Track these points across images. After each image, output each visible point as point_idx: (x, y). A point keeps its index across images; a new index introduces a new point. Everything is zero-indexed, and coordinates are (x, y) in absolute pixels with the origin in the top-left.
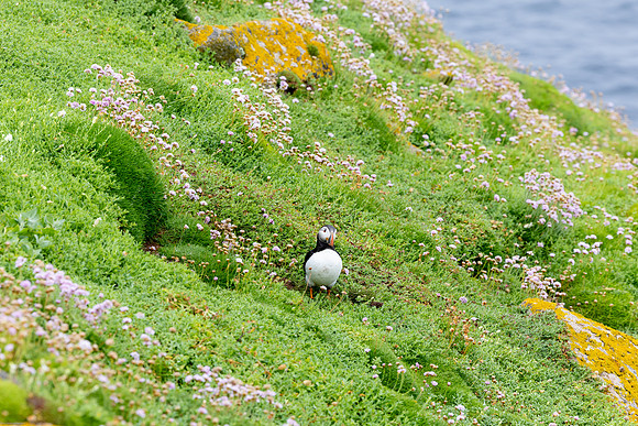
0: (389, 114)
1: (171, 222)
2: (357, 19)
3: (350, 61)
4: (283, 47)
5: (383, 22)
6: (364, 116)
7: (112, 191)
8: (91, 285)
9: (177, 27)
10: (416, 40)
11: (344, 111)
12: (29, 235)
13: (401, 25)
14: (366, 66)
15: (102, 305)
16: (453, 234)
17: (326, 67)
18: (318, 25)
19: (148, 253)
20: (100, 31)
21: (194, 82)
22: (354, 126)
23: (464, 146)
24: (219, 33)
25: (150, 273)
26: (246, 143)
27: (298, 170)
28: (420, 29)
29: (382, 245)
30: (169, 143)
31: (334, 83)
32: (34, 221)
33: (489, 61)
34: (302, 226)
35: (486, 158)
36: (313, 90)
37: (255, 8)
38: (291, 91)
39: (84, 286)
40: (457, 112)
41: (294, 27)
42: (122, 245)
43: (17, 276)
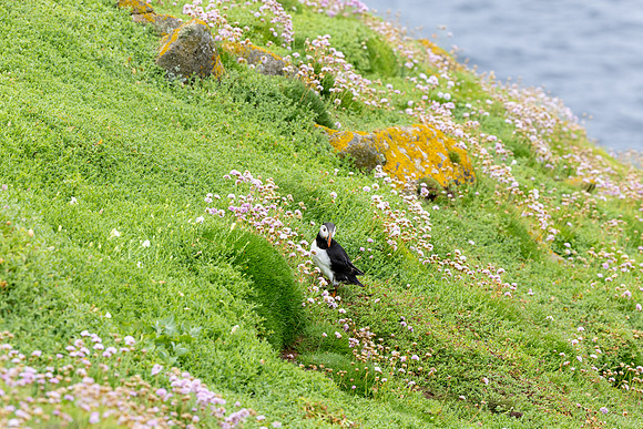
0: (531, 221)
1: (309, 329)
2: (499, 126)
3: (492, 168)
4: (424, 153)
5: (525, 129)
6: (506, 223)
7: (249, 298)
8: (228, 393)
9: (317, 132)
10: (559, 146)
11: (485, 218)
12: (166, 342)
13: (543, 131)
14: (508, 174)
15: (239, 413)
16: (595, 344)
17: (467, 174)
18: (459, 132)
19: (286, 361)
20: (240, 136)
21: (334, 189)
22: (495, 234)
23: (607, 254)
24: (360, 139)
25: (287, 381)
26: (385, 250)
27: (438, 278)
28: (562, 136)
29: (522, 355)
30: (308, 250)
31: (475, 190)
32: (171, 328)
33: (632, 168)
34: (442, 335)
35: (628, 266)
36: (454, 197)
37: (397, 113)
38: (431, 197)
39: (220, 395)
40: (599, 219)
41: (435, 133)
42: (259, 353)
43: (153, 384)
